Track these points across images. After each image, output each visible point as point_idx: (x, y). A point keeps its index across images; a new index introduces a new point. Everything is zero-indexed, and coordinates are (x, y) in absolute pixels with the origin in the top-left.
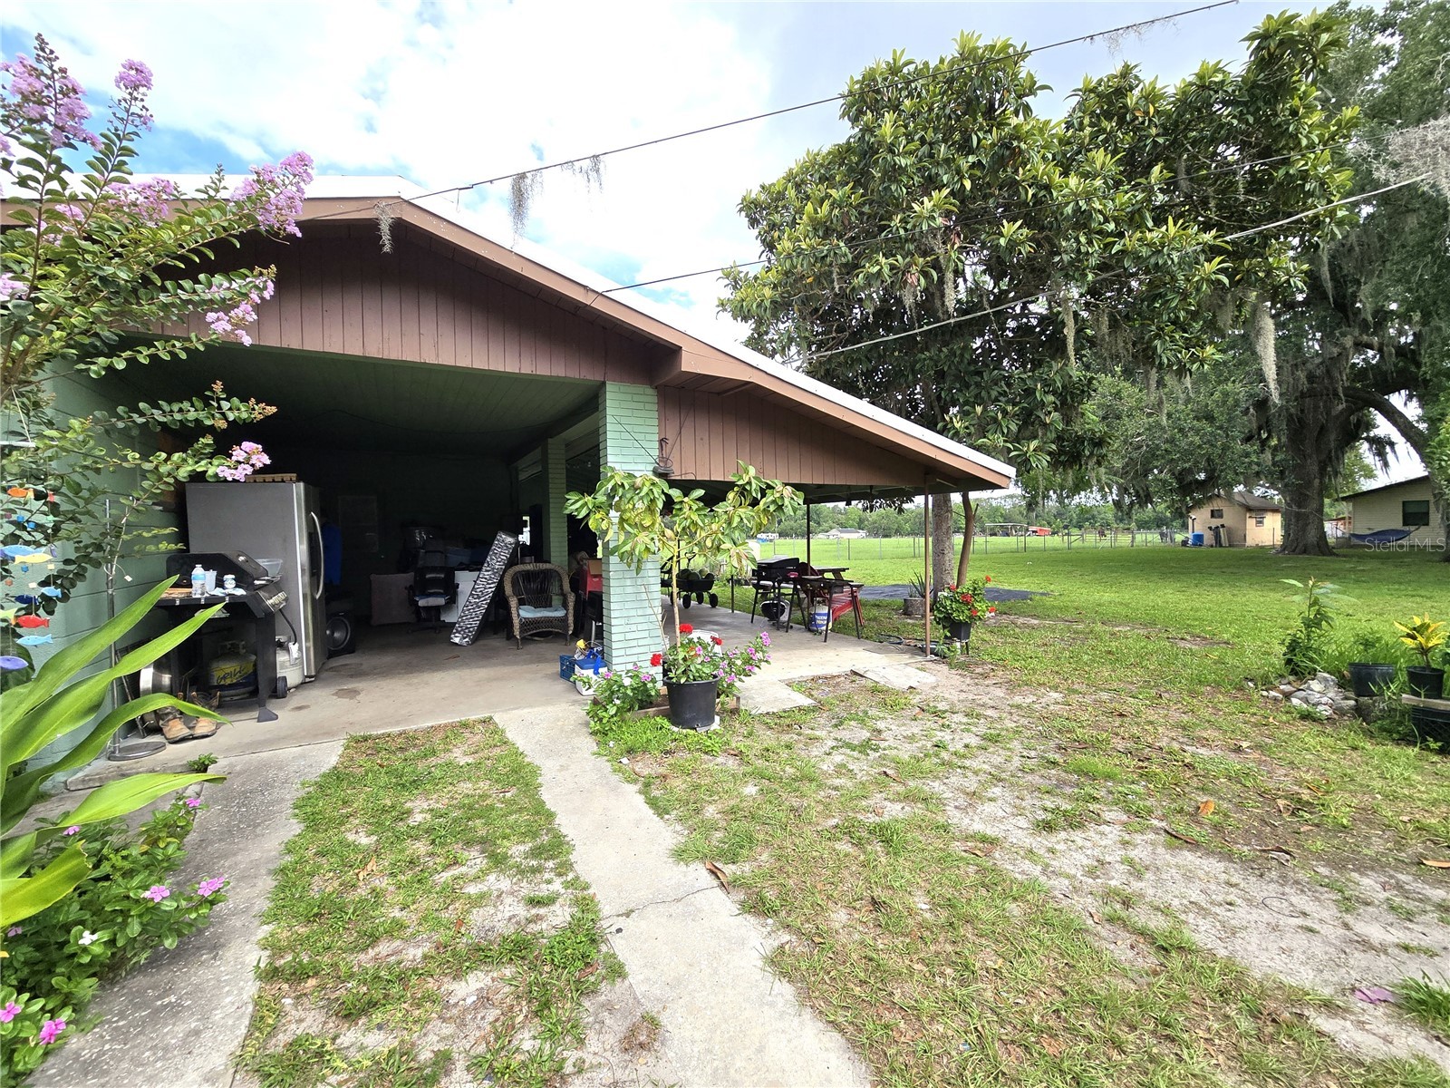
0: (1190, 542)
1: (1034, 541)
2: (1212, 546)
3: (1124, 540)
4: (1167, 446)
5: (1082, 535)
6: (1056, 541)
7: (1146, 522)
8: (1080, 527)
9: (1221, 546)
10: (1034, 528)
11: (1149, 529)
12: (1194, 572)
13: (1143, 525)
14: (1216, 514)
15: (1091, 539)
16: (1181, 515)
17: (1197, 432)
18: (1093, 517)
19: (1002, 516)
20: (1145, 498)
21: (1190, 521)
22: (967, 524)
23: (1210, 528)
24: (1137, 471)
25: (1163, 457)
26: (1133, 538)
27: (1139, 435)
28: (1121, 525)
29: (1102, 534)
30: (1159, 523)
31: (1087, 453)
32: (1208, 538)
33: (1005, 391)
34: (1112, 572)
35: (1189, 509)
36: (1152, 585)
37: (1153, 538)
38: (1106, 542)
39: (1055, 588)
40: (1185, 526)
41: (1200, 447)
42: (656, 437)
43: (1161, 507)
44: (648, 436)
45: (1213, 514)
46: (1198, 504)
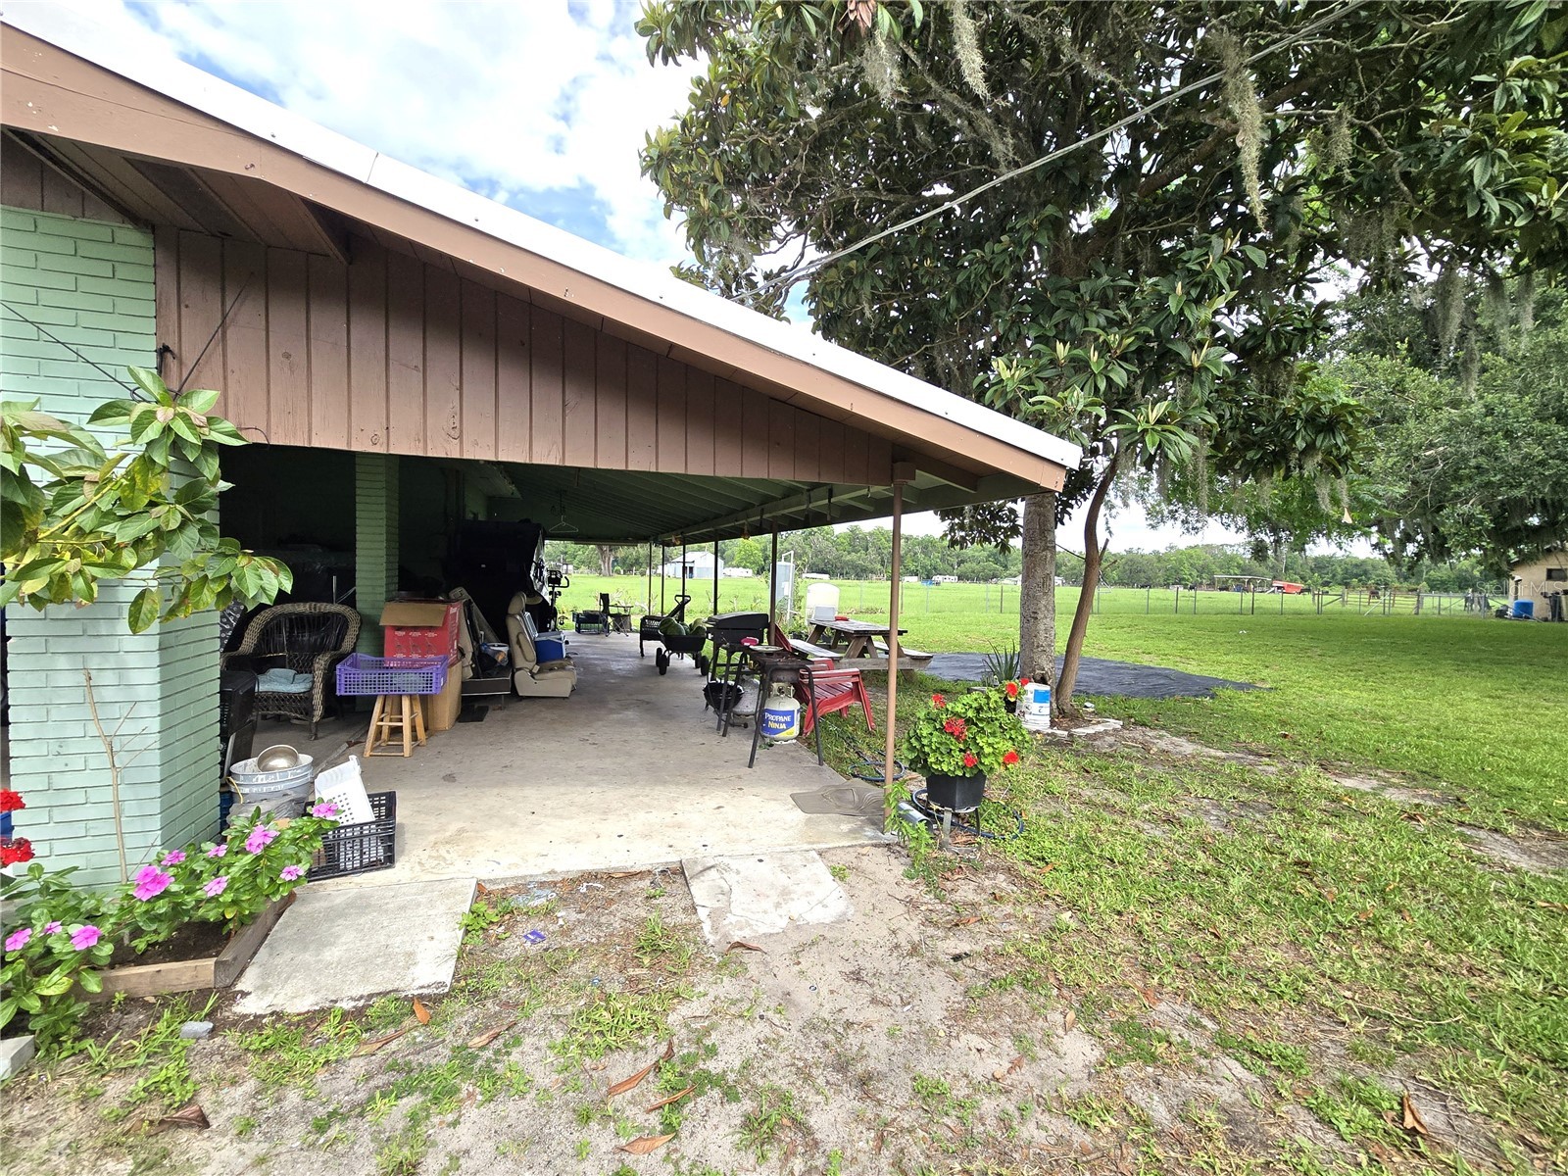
0: (1510, 612)
1: (1268, 599)
2: (1546, 620)
3: (1404, 604)
4: (1482, 460)
5: (1342, 596)
6: (1306, 601)
7: (1443, 583)
8: (1347, 585)
9: (1561, 619)
10: (1280, 584)
11: (1446, 590)
12: (1520, 662)
13: (1439, 586)
14: (1554, 574)
15: (1357, 601)
16: (1498, 573)
17: (1539, 439)
18: (1365, 573)
19: (1239, 566)
20: (1439, 549)
21: (1512, 583)
22: (1087, 570)
23: (1545, 595)
24: (1424, 502)
25: (1470, 478)
26: (1419, 603)
27: (1431, 446)
28: (1405, 585)
29: (1374, 594)
30: (1462, 583)
31: (1300, 444)
32: (1541, 608)
33: (1124, 319)
34: (1374, 653)
35: (1513, 566)
36: (1440, 682)
37: (1453, 603)
38: (1376, 606)
39: (1268, 675)
40: (1505, 593)
41: (1542, 463)
42: (152, 344)
43: (1467, 561)
44: (124, 341)
45: (1551, 575)
46: (1525, 560)
